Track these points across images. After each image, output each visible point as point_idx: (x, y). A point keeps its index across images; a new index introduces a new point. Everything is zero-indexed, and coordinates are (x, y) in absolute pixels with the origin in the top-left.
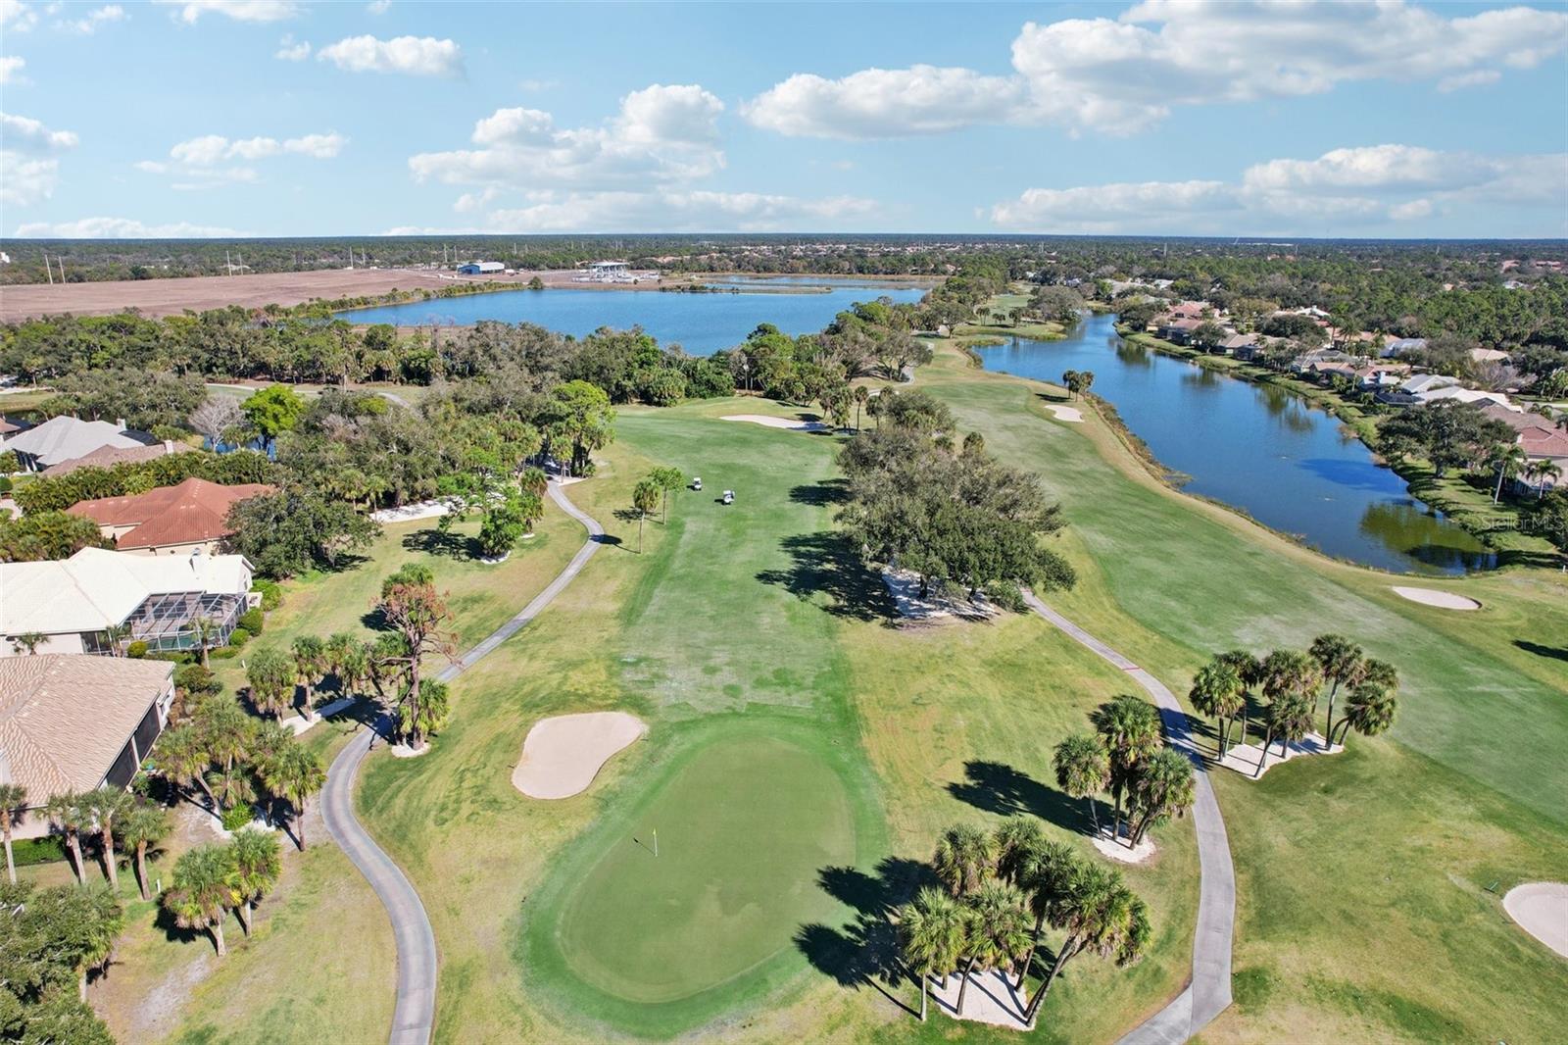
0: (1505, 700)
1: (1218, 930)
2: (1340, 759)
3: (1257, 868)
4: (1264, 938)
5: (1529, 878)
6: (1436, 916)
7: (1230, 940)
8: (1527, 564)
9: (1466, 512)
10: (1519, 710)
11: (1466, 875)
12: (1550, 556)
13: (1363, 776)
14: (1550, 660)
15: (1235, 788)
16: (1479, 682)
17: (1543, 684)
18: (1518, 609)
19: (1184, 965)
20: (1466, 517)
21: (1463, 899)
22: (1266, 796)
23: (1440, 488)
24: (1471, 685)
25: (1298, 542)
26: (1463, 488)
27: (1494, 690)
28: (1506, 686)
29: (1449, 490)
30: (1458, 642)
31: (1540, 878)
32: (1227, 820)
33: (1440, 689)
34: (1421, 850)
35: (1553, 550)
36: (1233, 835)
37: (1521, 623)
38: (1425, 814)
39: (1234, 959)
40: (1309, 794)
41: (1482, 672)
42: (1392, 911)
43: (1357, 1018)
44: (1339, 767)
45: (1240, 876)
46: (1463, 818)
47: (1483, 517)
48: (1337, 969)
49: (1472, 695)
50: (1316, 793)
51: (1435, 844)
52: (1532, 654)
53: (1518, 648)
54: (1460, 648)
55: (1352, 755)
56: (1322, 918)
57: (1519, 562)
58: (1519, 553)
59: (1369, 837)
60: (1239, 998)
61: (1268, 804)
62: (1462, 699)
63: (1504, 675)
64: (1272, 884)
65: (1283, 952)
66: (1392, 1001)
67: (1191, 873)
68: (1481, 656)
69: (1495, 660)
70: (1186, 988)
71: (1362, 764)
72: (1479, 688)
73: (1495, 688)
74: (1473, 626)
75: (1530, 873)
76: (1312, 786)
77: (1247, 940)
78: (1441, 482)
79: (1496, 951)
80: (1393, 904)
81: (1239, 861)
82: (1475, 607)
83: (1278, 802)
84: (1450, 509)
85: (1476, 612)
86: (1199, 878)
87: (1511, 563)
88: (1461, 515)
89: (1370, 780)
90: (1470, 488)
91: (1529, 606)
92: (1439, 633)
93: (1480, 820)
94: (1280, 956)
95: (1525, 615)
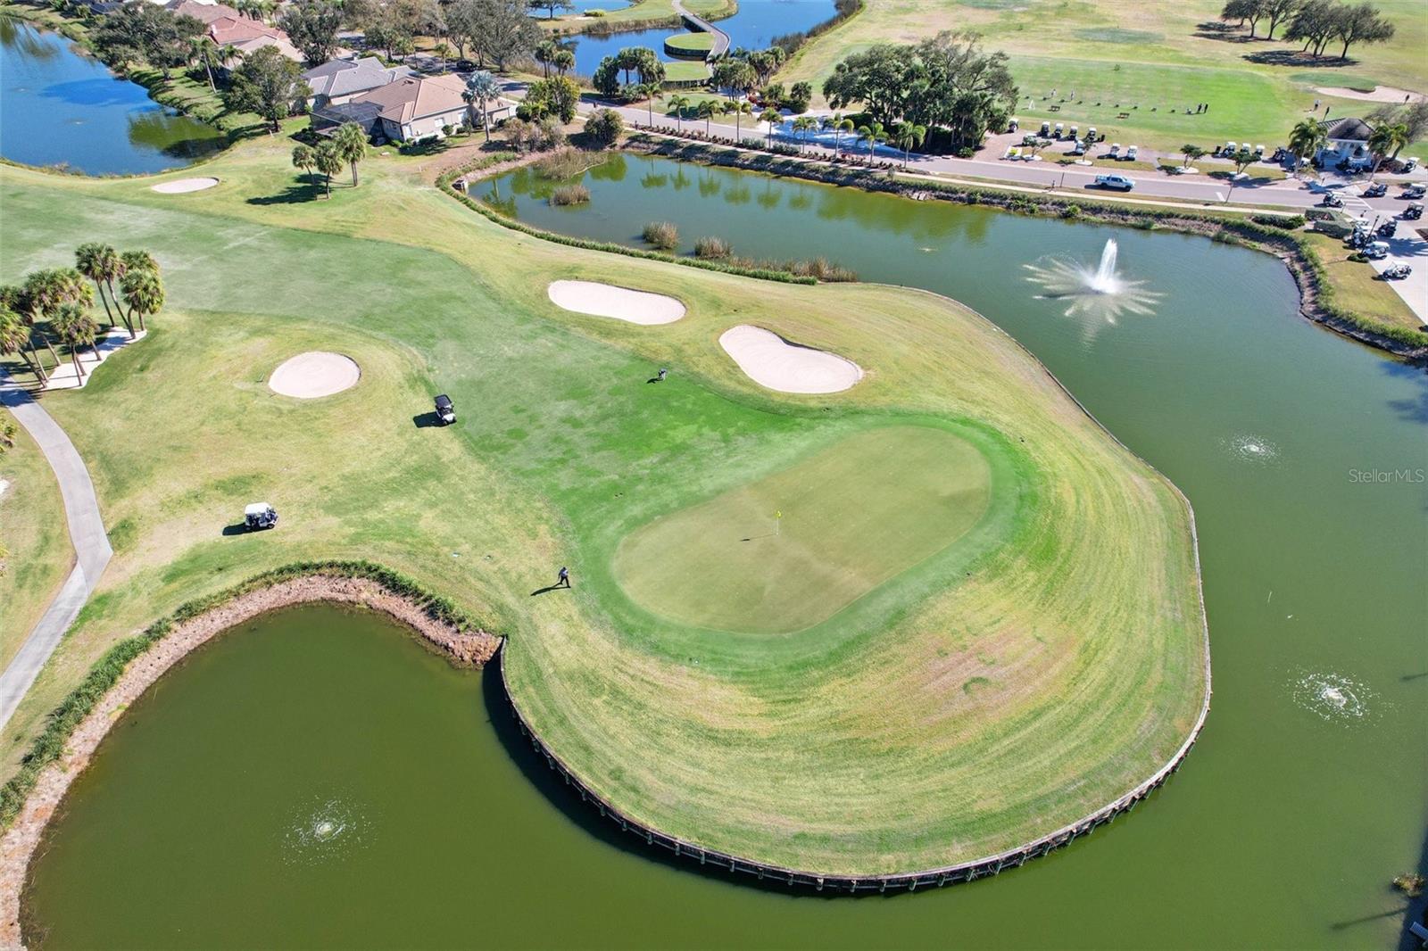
0: (250, 248)
1: (86, 511)
2: (146, 341)
3: (101, 453)
4: (122, 497)
5: (281, 361)
6: (231, 416)
7: (98, 514)
8: (247, 136)
9: (197, 105)
10: (260, 250)
11: (246, 380)
12: (261, 126)
13: (167, 346)
14: (272, 205)
15: (66, 402)
16: (230, 240)
17: (271, 226)
18: (245, 175)
19: (68, 551)
20: (198, 110)
21: (244, 395)
22: (95, 396)
23: (171, 88)
24: (227, 245)
25: (63, 171)
26: (189, 84)
27: (241, 242)
28: (248, 236)
29: (180, 90)
30: (209, 215)
31: (287, 358)
32: (66, 430)
33: (204, 257)
34: (215, 377)
35: (262, 121)
36: (74, 438)
37: (249, 185)
38: (213, 352)
39: (105, 524)
40: (129, 378)
41: (231, 232)
42: (204, 428)
43: (201, 509)
44: (147, 348)
45: (91, 465)
46: (236, 342)
47: (209, 106)
48: (179, 488)
49: (227, 252)
50: (134, 375)
51: (223, 369)
52: (260, 206)
53: (250, 205)
54: (211, 220)
55: (155, 333)
56: (159, 460)
57: (242, 137)
58: (241, 130)
59: (178, 387)
60: (117, 546)
61: (97, 401)
62: (220, 258)
63: (246, 228)
64: (117, 456)
65: (139, 498)
66: (220, 486)
67: (49, 484)
68: (228, 220)
69: (237, 219)
70: (74, 565)
71: (163, 337)
72: (231, 245)
73: (242, 241)
74: (217, 199)
75: (282, 357)
76: (130, 371)
77: (110, 506)
78: (172, 83)
79: (269, 416)
80: (202, 424)
81: (85, 455)
82: (215, 182)
83: (105, 396)
84: (185, 105)
85: (215, 187)
86: (57, 484)
87: (237, 140)
88: (194, 109)
89: (172, 346)
90: (195, 83)
91: (252, 170)
92: (194, 213)
93: (247, 338)
94: (137, 502)
95: (249, 178)
